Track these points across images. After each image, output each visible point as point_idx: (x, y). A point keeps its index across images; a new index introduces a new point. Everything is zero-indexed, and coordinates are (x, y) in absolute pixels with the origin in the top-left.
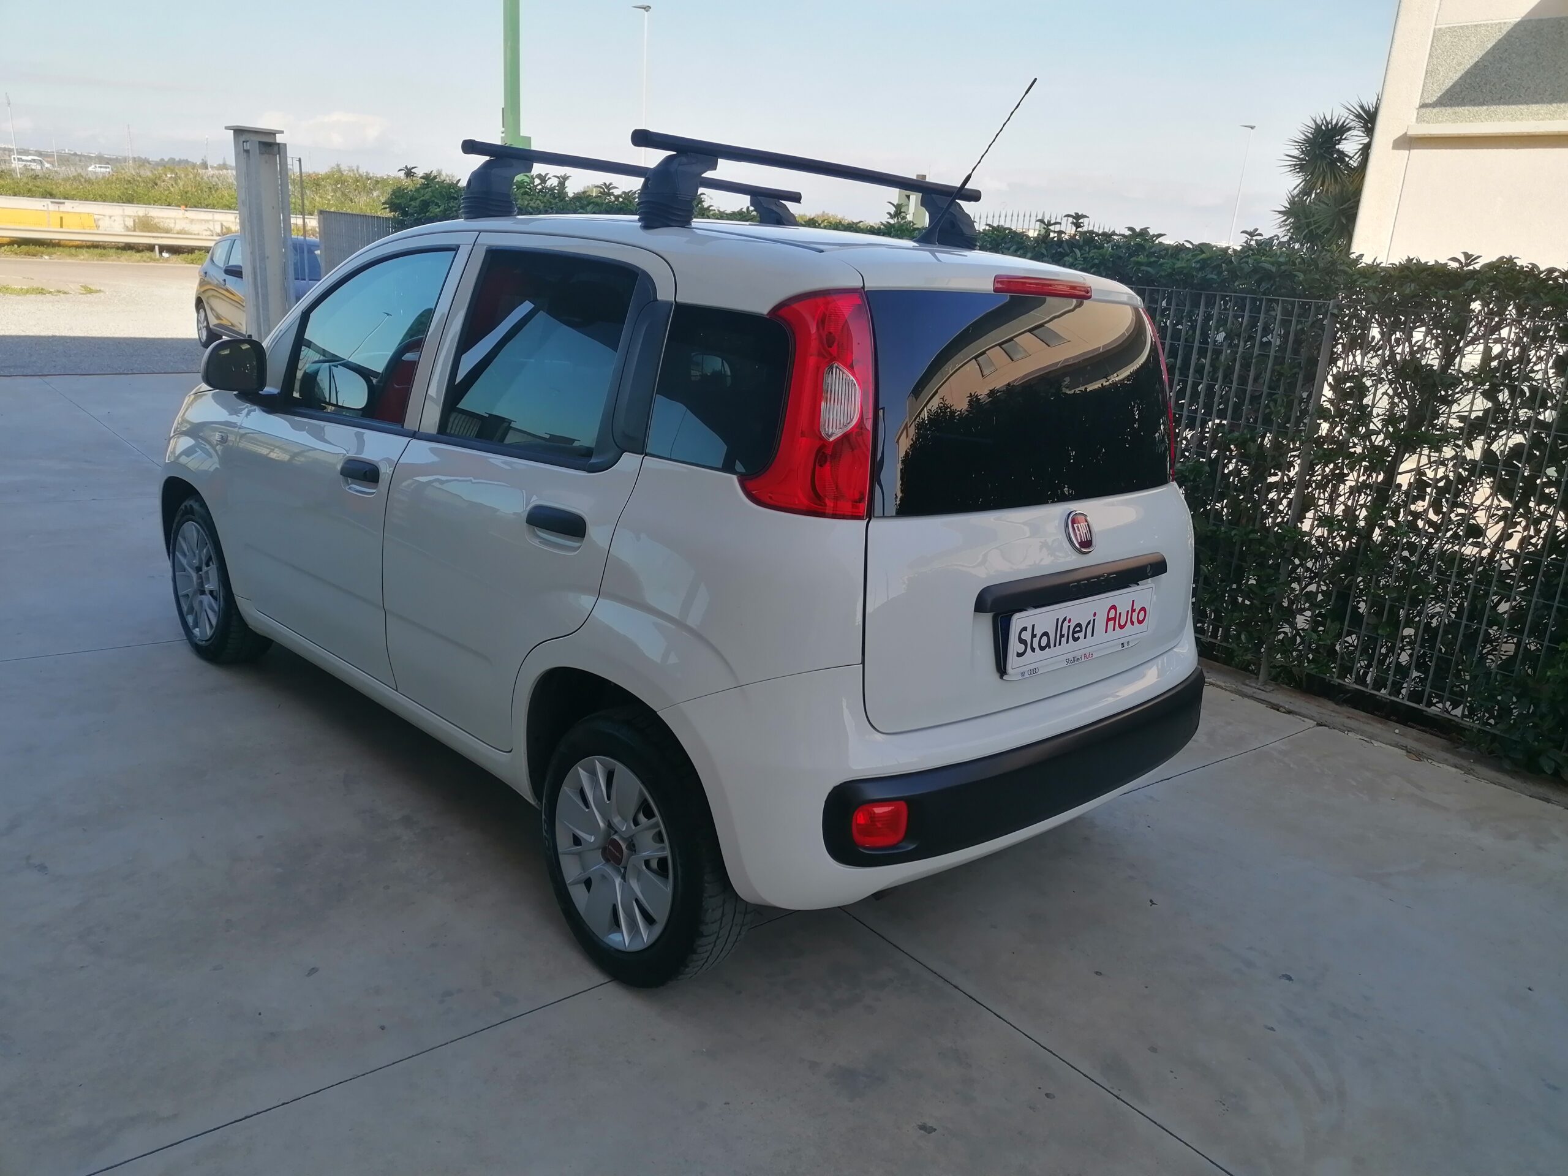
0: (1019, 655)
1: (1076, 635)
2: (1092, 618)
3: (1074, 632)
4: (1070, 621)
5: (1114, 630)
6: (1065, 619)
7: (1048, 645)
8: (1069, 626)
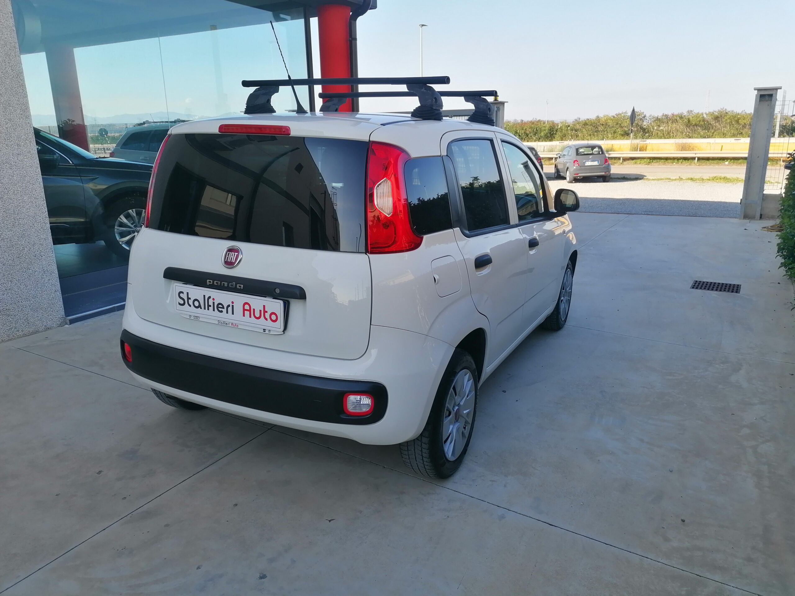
0: (180, 304)
1: (220, 309)
2: (231, 305)
3: (218, 307)
4: (213, 299)
5: (250, 317)
6: (209, 297)
7: (199, 306)
8: (214, 303)
